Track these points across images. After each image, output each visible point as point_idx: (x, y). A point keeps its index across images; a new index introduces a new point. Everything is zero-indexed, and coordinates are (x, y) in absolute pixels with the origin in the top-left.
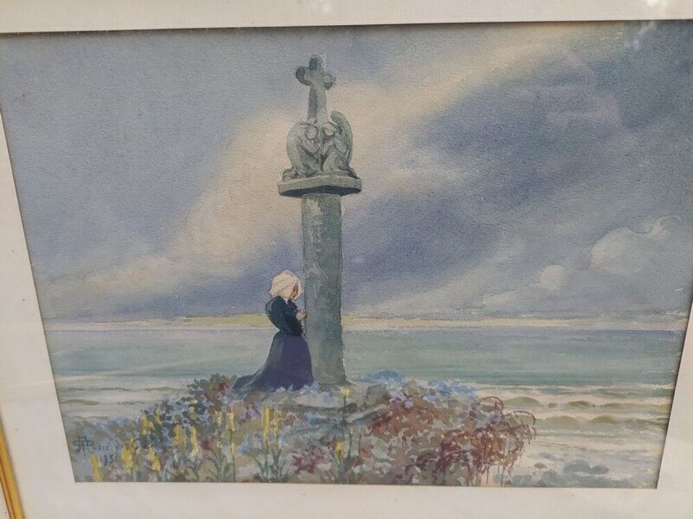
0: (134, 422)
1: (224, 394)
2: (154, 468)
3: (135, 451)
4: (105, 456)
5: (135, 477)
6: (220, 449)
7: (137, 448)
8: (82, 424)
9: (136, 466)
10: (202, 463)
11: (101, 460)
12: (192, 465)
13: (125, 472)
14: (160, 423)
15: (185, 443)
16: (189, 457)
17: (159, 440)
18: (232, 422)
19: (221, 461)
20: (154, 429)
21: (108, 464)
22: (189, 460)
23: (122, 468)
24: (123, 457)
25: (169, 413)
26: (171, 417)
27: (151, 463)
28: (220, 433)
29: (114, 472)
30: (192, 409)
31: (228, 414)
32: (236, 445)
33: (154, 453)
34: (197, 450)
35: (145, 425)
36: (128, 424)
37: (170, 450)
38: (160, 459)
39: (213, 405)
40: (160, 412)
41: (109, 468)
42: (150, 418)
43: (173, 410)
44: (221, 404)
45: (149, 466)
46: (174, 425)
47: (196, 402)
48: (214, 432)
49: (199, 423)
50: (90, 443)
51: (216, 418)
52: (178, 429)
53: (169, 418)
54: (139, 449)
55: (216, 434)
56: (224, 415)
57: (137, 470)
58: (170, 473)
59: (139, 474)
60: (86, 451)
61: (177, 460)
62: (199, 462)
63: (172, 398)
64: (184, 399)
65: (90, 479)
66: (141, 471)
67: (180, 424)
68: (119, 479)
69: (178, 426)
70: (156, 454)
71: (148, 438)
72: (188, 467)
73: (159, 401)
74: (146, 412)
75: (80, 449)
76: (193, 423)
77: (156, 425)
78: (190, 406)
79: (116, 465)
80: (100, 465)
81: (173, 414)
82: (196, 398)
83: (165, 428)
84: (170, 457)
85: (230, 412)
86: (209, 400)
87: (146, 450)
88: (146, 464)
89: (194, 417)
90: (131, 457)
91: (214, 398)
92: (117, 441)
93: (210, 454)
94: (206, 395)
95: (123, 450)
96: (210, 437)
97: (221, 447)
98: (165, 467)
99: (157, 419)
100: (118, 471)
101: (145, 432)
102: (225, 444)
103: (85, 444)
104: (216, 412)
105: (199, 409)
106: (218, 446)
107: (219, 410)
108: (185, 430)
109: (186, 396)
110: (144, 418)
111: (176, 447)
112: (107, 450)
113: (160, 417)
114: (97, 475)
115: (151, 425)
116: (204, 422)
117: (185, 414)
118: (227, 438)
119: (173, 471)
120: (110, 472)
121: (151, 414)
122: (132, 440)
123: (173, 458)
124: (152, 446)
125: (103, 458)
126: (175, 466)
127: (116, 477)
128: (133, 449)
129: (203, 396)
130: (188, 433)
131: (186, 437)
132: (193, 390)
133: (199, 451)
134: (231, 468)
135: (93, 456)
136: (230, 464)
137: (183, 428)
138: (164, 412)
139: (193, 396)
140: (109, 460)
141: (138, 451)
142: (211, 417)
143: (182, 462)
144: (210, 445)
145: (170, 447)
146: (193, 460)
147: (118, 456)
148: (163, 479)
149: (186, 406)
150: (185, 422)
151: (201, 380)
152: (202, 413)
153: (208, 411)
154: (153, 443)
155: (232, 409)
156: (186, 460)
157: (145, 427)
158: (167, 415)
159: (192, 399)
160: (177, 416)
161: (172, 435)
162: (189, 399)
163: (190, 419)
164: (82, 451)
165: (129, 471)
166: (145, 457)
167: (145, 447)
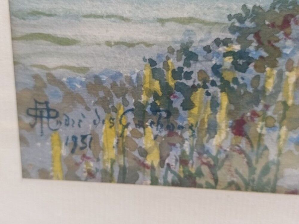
0: (130, 80)
1: (287, 35)
2: (148, 162)
3: (123, 132)
4: (75, 138)
5: (116, 175)
6: (260, 135)
7: (126, 126)
8: (45, 79)
9: (122, 157)
10: (227, 156)
11: (66, 144)
12: (210, 159)
13: (101, 166)
14: (172, 83)
15: (206, 120)
16: (207, 146)
17: (164, 114)
18: (291, 88)
19: (259, 156)
20: (160, 93)
21: (77, 150)
22: (208, 152)
23: (98, 160)
24: (102, 140)
25: (189, 66)
26: (192, 72)
27: (144, 153)
28: (267, 107)
29: (84, 166)
30: (229, 60)
31: (287, 73)
32: (290, 129)
33: (152, 137)
34: (223, 135)
35: (147, 86)
36: (118, 83)
37: (179, 132)
38: (161, 148)
39: (265, 54)
40: (175, 63)
41: (77, 158)
42: (156, 73)
43: (197, 60)
44: (280, 54)
45: (141, 158)
46: (194, 88)
47: (237, 48)
48: (257, 105)
49: (235, 87)
50: (53, 114)
51: (266, 81)
52: (198, 96)
53: (188, 76)
54: (130, 128)
55: (259, 108)
56: (280, 75)
57: (122, 163)
58: (173, 172)
59: (123, 170)
60: (45, 126)
61: (188, 151)
62: (222, 156)
63: (198, 38)
64: (218, 42)
65: (44, 174)
66: (127, 165)
67: (205, 87)
68: (91, 176)
69: (200, 90)
70: (156, 138)
71: (148, 109)
72: (204, 163)
73: (176, 42)
74: (152, 63)
75: (35, 124)
76: (225, 86)
77: (165, 87)
78: (226, 55)
79: (89, 152)
80: (64, 151)
81: (196, 67)
82: (238, 41)
83: (178, 94)
84: (178, 145)
85: (290, 71)
86: (260, 44)
87: (141, 130)
88: (136, 153)
89: (228, 76)
90: (115, 141)
91: (269, 42)
92: (96, 112)
93: (243, 143)
94: (257, 35)
95: (104, 128)
96: (249, 114)
97: (264, 131)
98: (167, 161)
99: (169, 75)
100: (92, 164)
101: (144, 98)
102: (271, 128)
103: (45, 114)
104: (268, 69)
105: (241, 62)
106: (259, 130)
107: (273, 66)
108: (210, 98)
109: (223, 36)
110: (147, 72)
111: (191, 127)
112: (79, 126)
113: (174, 71)
114: (57, 168)
115: (157, 86)
116: (245, 85)
117: (216, 69)
118: (276, 116)
119: (178, 168)
120: (78, 165)
121: (160, 65)
122: (121, 112)
123: (182, 146)
124: (152, 123)
125: (70, 141)
126: (183, 161)
127: (86, 174)
128: (120, 127)
129: (251, 37)
130: (215, 105)
131: (209, 110)
132: (237, 24)
133: (226, 138)
134: (274, 168)
135: (55, 137)
136: (273, 162)
137: (208, 94)
138: (181, 64)
139: (233, 37)
140: (80, 144)
141: (127, 132)
142: (257, 77)
143: (195, 154)
144: (245, 127)
145: (181, 128)
146: (214, 153)
147: (94, 138)
148: (161, 181)
149: (218, 53)
150: (213, 83)
151: (255, 7)
152: (243, 69)
153: (255, 67)
154: (155, 119)
155: (295, 65)
156: (202, 151)
157: (146, 89)
158: (186, 69)
159: (232, 42)
160: (201, 72)
161: (188, 105)
162: (226, 42)
163: (222, 79)
164: (38, 126)
165: (108, 165)
166: (137, 141)
167: (141, 124)
